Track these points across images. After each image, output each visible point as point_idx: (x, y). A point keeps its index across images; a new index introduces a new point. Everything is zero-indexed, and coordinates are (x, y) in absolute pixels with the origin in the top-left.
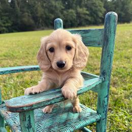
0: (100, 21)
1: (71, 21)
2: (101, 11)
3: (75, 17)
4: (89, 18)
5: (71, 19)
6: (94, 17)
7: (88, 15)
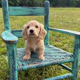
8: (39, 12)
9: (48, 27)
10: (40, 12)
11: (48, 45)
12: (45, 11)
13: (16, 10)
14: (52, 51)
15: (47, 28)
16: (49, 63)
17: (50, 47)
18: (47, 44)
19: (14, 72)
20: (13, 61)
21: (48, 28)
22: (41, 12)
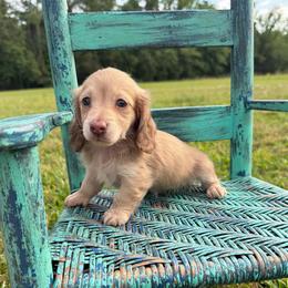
0: (220, 69)
1: (168, 70)
2: (222, 53)
3: (175, 63)
4: (202, 65)
5: (169, 64)
6: (210, 63)
7: (199, 59)
8: (202, 31)
9: (245, 99)
10: (210, 31)
11: (246, 178)
12: (234, 23)
13: (100, 26)
14: (260, 207)
15: (242, 103)
16: (230, 267)
17: (254, 189)
18: (242, 174)
21: (247, 103)
22: (214, 30)
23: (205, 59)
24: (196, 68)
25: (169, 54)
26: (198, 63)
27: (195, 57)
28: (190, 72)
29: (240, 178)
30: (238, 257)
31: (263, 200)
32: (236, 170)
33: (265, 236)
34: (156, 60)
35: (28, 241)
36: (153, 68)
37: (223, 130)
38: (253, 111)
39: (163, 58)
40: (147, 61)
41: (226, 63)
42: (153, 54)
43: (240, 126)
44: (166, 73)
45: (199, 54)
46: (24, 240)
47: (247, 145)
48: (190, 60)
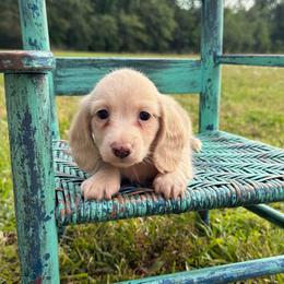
0: (166, 44)
1: (106, 40)
4: (145, 38)
5: (107, 35)
14: (229, 153)
15: (211, 57)
16: (212, 193)
17: (223, 140)
18: (210, 128)
19: (36, 228)
20: (27, 169)
21: (216, 57)
23: (148, 31)
24: (138, 41)
25: (108, 21)
26: (140, 35)
27: (136, 29)
28: (131, 46)
29: (208, 132)
30: (218, 186)
31: (233, 148)
32: (205, 124)
33: (238, 173)
34: (92, 26)
35: (39, 163)
36: (88, 37)
37: (193, 84)
38: (221, 66)
39: (100, 26)
40: (81, 27)
41: (171, 39)
42: (88, 20)
43: (209, 80)
44: (104, 44)
45: (141, 25)
46: (36, 162)
47: (216, 99)
48: (131, 31)
